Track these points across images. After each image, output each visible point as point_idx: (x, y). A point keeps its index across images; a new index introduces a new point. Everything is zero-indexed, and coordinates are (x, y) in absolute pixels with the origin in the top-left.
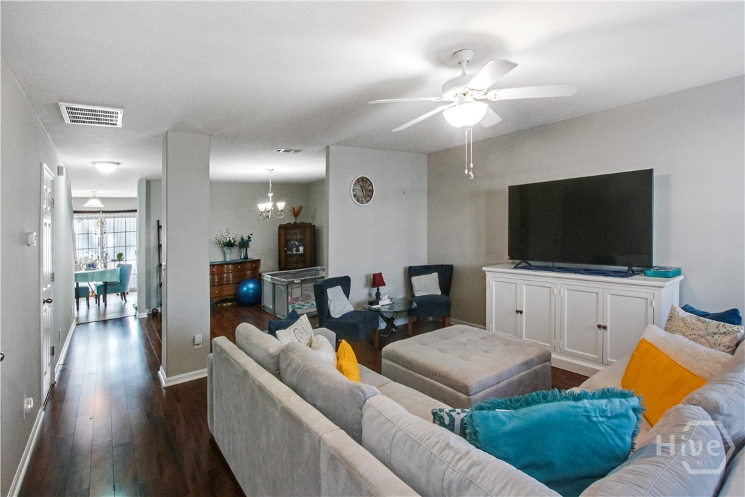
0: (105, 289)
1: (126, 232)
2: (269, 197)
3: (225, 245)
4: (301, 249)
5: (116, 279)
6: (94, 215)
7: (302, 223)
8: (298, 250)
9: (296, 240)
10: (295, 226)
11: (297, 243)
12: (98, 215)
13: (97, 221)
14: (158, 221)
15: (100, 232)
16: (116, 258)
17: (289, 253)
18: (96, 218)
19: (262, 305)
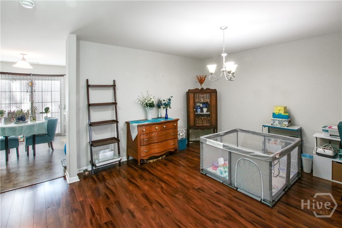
0: (33, 140)
1: (51, 91)
2: (222, 57)
3: (147, 106)
4: (205, 110)
5: (44, 132)
6: (25, 77)
7: (208, 89)
8: (202, 111)
9: (201, 103)
10: (202, 91)
11: (201, 105)
12: (29, 77)
13: (28, 81)
14: (87, 80)
15: (30, 90)
16: (44, 111)
17: (196, 113)
18: (27, 80)
19: (201, 168)
